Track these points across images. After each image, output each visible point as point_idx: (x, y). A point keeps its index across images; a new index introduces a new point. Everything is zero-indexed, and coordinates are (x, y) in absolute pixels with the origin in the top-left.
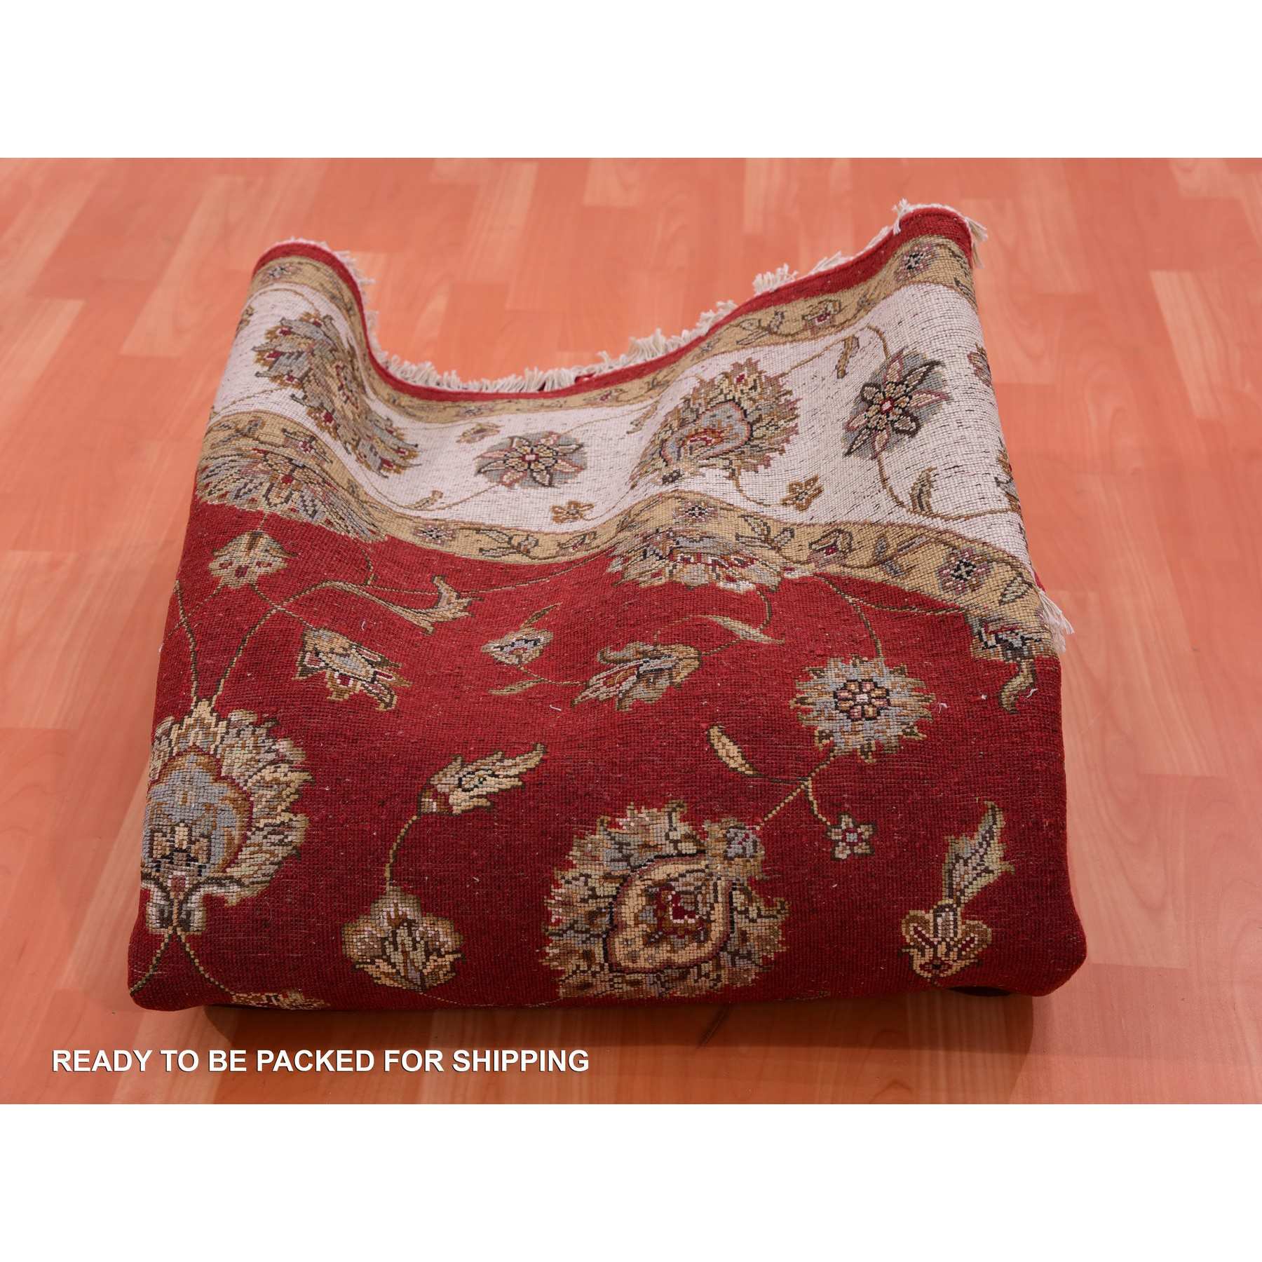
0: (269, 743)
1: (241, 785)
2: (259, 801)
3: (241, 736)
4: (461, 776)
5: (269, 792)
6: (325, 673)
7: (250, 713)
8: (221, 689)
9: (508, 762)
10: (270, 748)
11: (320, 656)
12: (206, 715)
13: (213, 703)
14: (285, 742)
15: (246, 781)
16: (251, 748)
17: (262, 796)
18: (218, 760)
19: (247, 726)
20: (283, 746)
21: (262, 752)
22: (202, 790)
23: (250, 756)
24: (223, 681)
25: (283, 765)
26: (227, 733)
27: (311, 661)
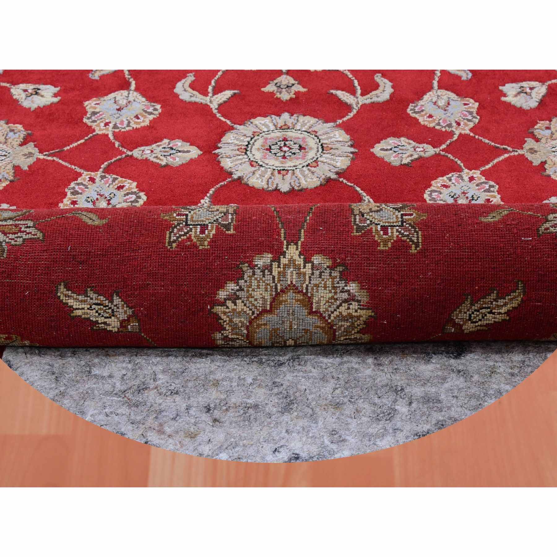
0: (342, 284)
1: (327, 318)
2: (340, 329)
3: (323, 277)
4: (471, 313)
5: (346, 323)
6: (372, 228)
7: (327, 259)
8: (303, 237)
9: (501, 302)
10: (343, 289)
11: (365, 216)
12: (296, 257)
13: (299, 247)
14: (354, 285)
15: (330, 316)
16: (330, 289)
17: (342, 326)
18: (310, 298)
19: (326, 269)
20: (353, 287)
21: (338, 291)
22: (301, 321)
23: (330, 295)
24: (303, 230)
25: (353, 303)
26: (313, 274)
27: (361, 221)
